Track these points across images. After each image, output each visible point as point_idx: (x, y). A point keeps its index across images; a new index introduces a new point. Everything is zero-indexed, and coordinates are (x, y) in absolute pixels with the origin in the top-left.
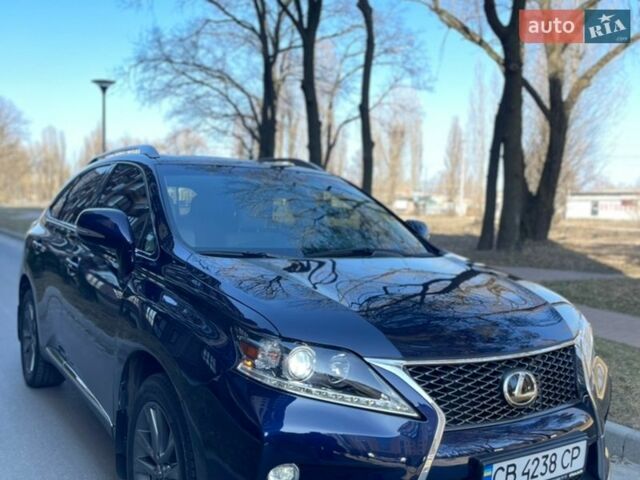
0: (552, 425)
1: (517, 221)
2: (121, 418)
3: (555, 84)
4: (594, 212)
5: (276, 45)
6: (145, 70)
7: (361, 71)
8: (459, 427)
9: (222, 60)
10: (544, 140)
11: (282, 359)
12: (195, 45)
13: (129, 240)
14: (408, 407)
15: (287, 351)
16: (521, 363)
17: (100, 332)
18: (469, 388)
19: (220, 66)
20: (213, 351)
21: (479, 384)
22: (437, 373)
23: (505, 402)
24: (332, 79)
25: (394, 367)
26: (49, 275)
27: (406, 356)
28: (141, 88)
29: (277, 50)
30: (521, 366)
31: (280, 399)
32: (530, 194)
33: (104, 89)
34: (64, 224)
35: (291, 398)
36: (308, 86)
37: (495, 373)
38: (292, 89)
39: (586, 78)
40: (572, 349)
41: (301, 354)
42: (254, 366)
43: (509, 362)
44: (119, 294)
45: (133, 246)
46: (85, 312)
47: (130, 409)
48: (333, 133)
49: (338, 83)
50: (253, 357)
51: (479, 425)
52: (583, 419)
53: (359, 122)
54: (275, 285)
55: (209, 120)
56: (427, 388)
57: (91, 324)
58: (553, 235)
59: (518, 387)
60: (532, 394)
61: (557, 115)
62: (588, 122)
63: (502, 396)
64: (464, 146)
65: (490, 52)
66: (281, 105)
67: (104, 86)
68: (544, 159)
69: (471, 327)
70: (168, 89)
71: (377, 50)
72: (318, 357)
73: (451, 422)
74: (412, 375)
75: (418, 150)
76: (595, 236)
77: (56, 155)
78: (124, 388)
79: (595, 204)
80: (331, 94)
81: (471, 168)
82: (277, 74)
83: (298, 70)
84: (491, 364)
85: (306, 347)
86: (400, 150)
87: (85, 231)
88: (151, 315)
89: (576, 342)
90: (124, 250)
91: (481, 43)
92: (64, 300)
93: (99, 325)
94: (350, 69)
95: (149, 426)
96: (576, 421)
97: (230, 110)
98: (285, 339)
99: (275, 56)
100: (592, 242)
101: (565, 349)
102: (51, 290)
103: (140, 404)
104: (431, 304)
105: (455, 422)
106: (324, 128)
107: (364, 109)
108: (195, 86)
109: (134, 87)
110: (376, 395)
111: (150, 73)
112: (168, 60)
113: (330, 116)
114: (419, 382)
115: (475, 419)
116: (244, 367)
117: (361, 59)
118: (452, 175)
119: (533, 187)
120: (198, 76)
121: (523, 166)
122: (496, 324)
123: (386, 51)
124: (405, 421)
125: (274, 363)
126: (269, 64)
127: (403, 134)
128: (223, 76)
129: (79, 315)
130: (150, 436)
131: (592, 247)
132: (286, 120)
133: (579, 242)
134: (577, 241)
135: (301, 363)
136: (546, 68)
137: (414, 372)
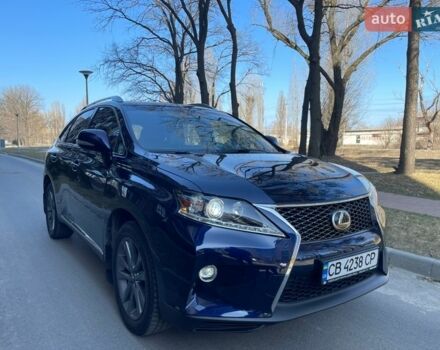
0: (353, 243)
1: (319, 145)
2: (108, 249)
3: (337, 69)
4: (358, 141)
5: (182, 51)
6: (109, 67)
7: (230, 65)
8: (308, 242)
9: (152, 61)
10: (331, 102)
11: (204, 206)
12: (137, 53)
13: (108, 146)
14: (279, 231)
15: (208, 201)
16: (341, 206)
17: (94, 206)
18: (312, 220)
19: (151, 64)
20: (163, 205)
21: (318, 218)
22: (294, 212)
23: (333, 228)
24: (214, 70)
25: (270, 208)
26: (62, 177)
27: (277, 202)
28: (107, 78)
29: (183, 54)
30: (341, 208)
31: (202, 228)
32: (324, 130)
33: (86, 76)
34: (70, 145)
35: (209, 227)
36: (201, 73)
37: (327, 212)
38: (192, 77)
39: (354, 66)
40: (367, 199)
41: (216, 203)
42: (188, 210)
43: (334, 205)
44: (104, 180)
45: (111, 150)
46: (84, 195)
47: (113, 244)
48: (215, 100)
49: (217, 72)
50: (188, 206)
51: (318, 241)
52: (373, 239)
53: (230, 93)
54: (190, 170)
55: (146, 94)
56: (289, 220)
57: (88, 202)
58: (337, 153)
59: (340, 219)
60: (348, 224)
61: (339, 86)
62: (356, 90)
63: (332, 224)
64: (287, 107)
65: (301, 52)
66: (186, 85)
67: (86, 74)
68: (331, 112)
69: (305, 188)
70: (122, 78)
71: (239, 53)
72: (226, 204)
73: (304, 240)
74: (280, 213)
75: (261, 111)
76: (360, 153)
77: (60, 117)
78: (109, 231)
79: (359, 137)
80: (214, 78)
81: (291, 119)
82: (183, 68)
83: (195, 65)
84: (324, 207)
85: (218, 199)
86: (251, 109)
87: (82, 142)
88: (125, 190)
89: (370, 195)
90: (106, 153)
91: (296, 48)
92: (72, 191)
93: (93, 202)
94: (224, 64)
95: (126, 252)
96: (368, 240)
97: (157, 89)
98: (206, 194)
99: (182, 58)
100: (358, 156)
101: (364, 199)
102: (64, 186)
103: (119, 240)
104: (279, 176)
105: (306, 239)
106: (210, 97)
107: (232, 86)
108: (137, 75)
109: (103, 76)
110: (260, 225)
111: (112, 69)
112: (121, 61)
113: (213, 91)
114: (284, 217)
115: (317, 238)
116: (183, 211)
117: (230, 58)
118: (280, 123)
119: (326, 127)
120: (139, 70)
121: (321, 115)
122: (316, 186)
123: (243, 54)
124: (276, 239)
125: (200, 209)
126: (178, 62)
127: (253, 100)
128: (153, 69)
129: (81, 198)
130: (126, 258)
131: (359, 159)
132: (188, 94)
133: (351, 156)
134: (350, 156)
135: (215, 208)
136: (331, 61)
137: (281, 211)
